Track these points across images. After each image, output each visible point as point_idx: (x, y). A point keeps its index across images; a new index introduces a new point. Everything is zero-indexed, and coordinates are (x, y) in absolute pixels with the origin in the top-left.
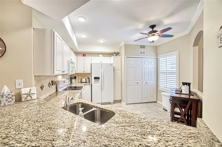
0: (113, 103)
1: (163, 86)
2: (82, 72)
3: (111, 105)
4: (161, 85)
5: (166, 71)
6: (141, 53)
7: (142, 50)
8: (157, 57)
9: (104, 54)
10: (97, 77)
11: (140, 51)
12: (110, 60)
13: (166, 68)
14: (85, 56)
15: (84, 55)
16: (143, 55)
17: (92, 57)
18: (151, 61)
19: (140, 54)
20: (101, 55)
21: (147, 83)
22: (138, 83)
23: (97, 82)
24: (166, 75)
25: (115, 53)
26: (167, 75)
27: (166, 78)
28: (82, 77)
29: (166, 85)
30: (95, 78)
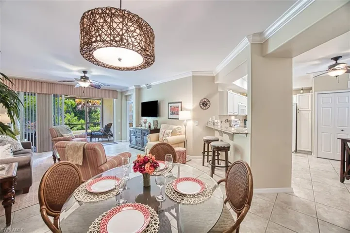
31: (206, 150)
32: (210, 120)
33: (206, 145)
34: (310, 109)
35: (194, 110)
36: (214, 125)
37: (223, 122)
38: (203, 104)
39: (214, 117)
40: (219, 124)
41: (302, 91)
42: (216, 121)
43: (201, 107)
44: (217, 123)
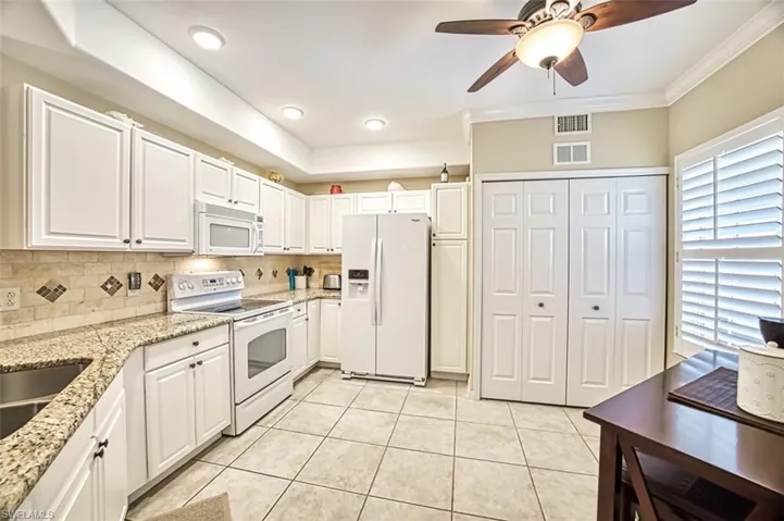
0: (423, 384)
1: (698, 332)
2: (325, 252)
3: (413, 388)
4: (685, 328)
5: (716, 241)
6: (564, 154)
7: (572, 139)
8: (663, 170)
10: (358, 271)
11: (556, 145)
13: (710, 224)
14: (340, 191)
16: (572, 162)
17: (360, 195)
18: (626, 195)
19: (556, 163)
20: (393, 185)
21: (596, 308)
22: (541, 305)
23: (360, 288)
24: (712, 269)
25: (445, 171)
26: (722, 270)
27: (717, 287)
28: (330, 268)
29: (711, 325)
30: (354, 274)
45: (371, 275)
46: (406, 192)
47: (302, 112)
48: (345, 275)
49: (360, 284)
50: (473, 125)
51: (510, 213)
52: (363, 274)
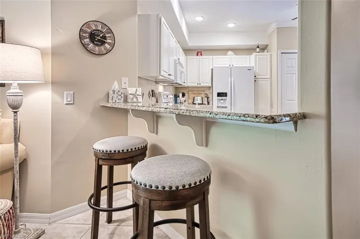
2: (196, 85)
9: (236, 50)
12: (249, 61)
14: (201, 55)
15: (199, 54)
20: (230, 53)
25: (258, 47)
28: (194, 94)
30: (219, 95)
31: (104, 182)
32: (116, 86)
33: (105, 169)
34: (268, 76)
35: (56, 52)
36: (126, 101)
37: (146, 96)
38: (92, 37)
39: (125, 80)
40: (140, 99)
41: (258, 50)
42: (131, 90)
43: (84, 46)
44: (135, 95)
45: (229, 95)
46: (237, 56)
47: (204, 18)
48: (215, 95)
49: (222, 99)
50: (277, 28)
51: (293, 67)
52: (225, 95)
